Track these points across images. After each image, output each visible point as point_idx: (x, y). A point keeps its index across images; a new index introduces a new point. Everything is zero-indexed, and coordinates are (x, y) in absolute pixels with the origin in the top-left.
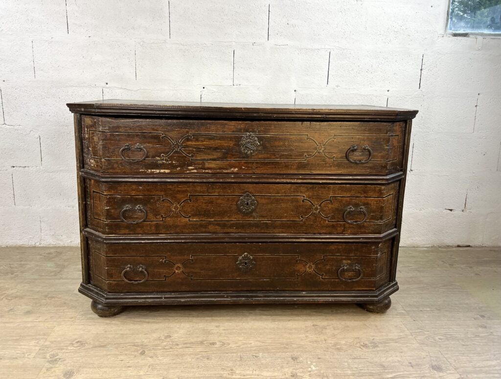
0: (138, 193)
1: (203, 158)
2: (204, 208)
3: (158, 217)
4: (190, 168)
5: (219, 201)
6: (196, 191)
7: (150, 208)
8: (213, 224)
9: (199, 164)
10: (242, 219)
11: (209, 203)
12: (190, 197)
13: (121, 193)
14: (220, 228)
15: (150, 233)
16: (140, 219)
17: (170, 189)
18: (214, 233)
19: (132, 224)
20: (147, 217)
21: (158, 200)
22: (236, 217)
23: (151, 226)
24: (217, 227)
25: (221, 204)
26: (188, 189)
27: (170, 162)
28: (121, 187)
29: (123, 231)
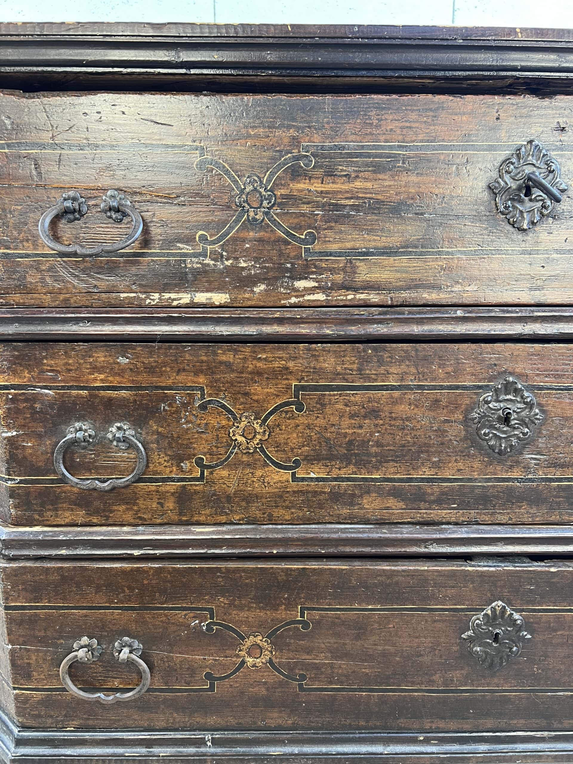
0: (115, 381)
1: (349, 245)
2: (345, 435)
3: (186, 465)
4: (301, 284)
5: (403, 409)
6: (319, 372)
7: (159, 433)
8: (380, 492)
9: (332, 270)
10: (481, 472)
11: (365, 417)
12: (296, 396)
13: (54, 380)
14: (402, 505)
15: (159, 521)
16: (123, 472)
17: (228, 365)
18: (381, 523)
19: (95, 489)
20: (147, 466)
21: (185, 405)
22: (460, 465)
23: (162, 496)
24: (391, 502)
25: (408, 419)
26: (291, 364)
27: (228, 263)
28: (53, 358)
29: (67, 514)
